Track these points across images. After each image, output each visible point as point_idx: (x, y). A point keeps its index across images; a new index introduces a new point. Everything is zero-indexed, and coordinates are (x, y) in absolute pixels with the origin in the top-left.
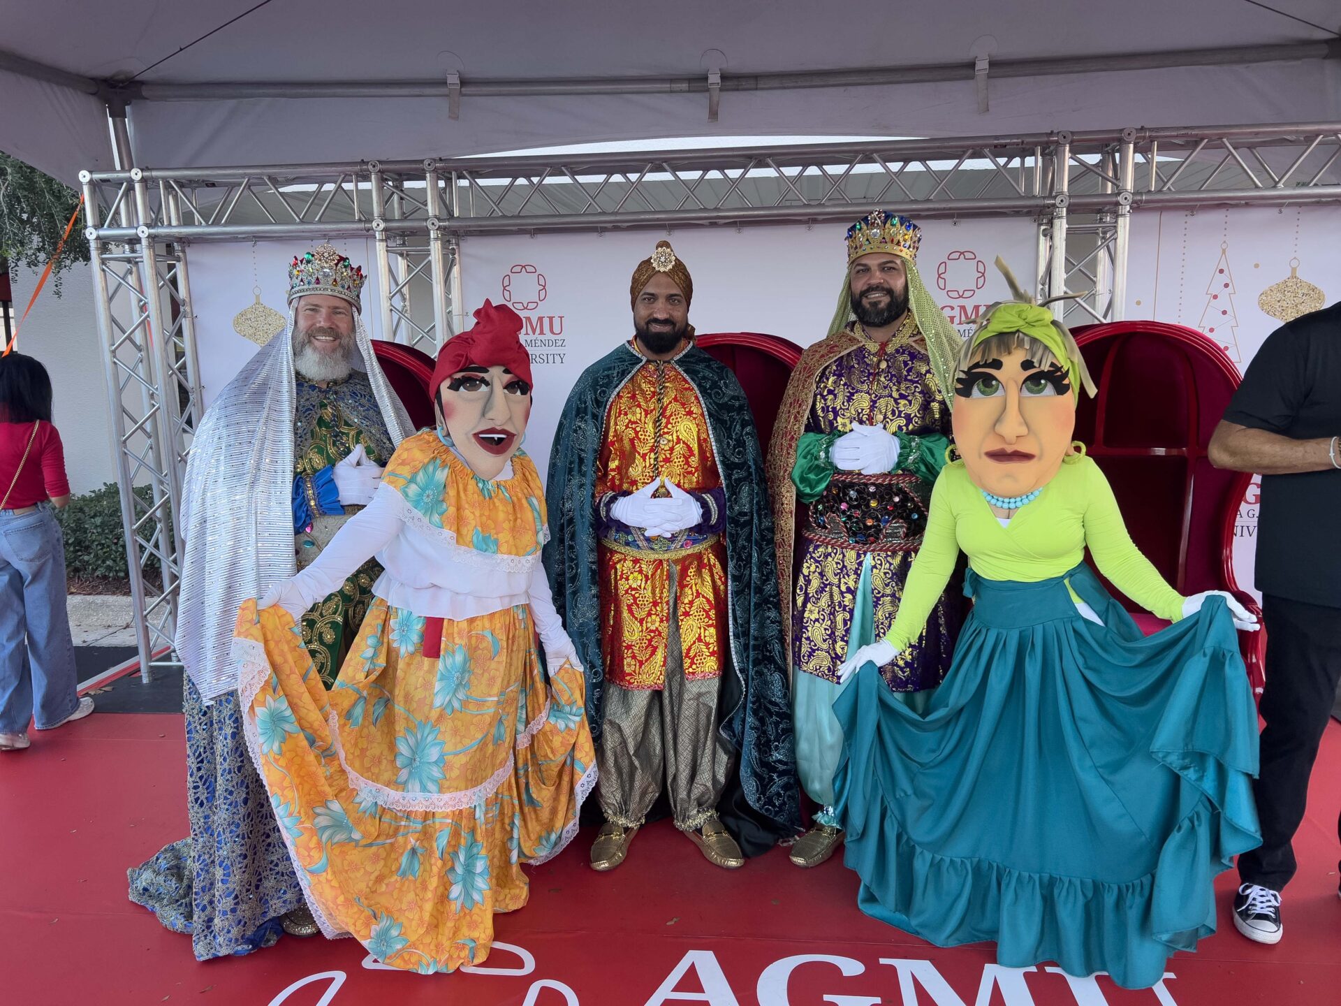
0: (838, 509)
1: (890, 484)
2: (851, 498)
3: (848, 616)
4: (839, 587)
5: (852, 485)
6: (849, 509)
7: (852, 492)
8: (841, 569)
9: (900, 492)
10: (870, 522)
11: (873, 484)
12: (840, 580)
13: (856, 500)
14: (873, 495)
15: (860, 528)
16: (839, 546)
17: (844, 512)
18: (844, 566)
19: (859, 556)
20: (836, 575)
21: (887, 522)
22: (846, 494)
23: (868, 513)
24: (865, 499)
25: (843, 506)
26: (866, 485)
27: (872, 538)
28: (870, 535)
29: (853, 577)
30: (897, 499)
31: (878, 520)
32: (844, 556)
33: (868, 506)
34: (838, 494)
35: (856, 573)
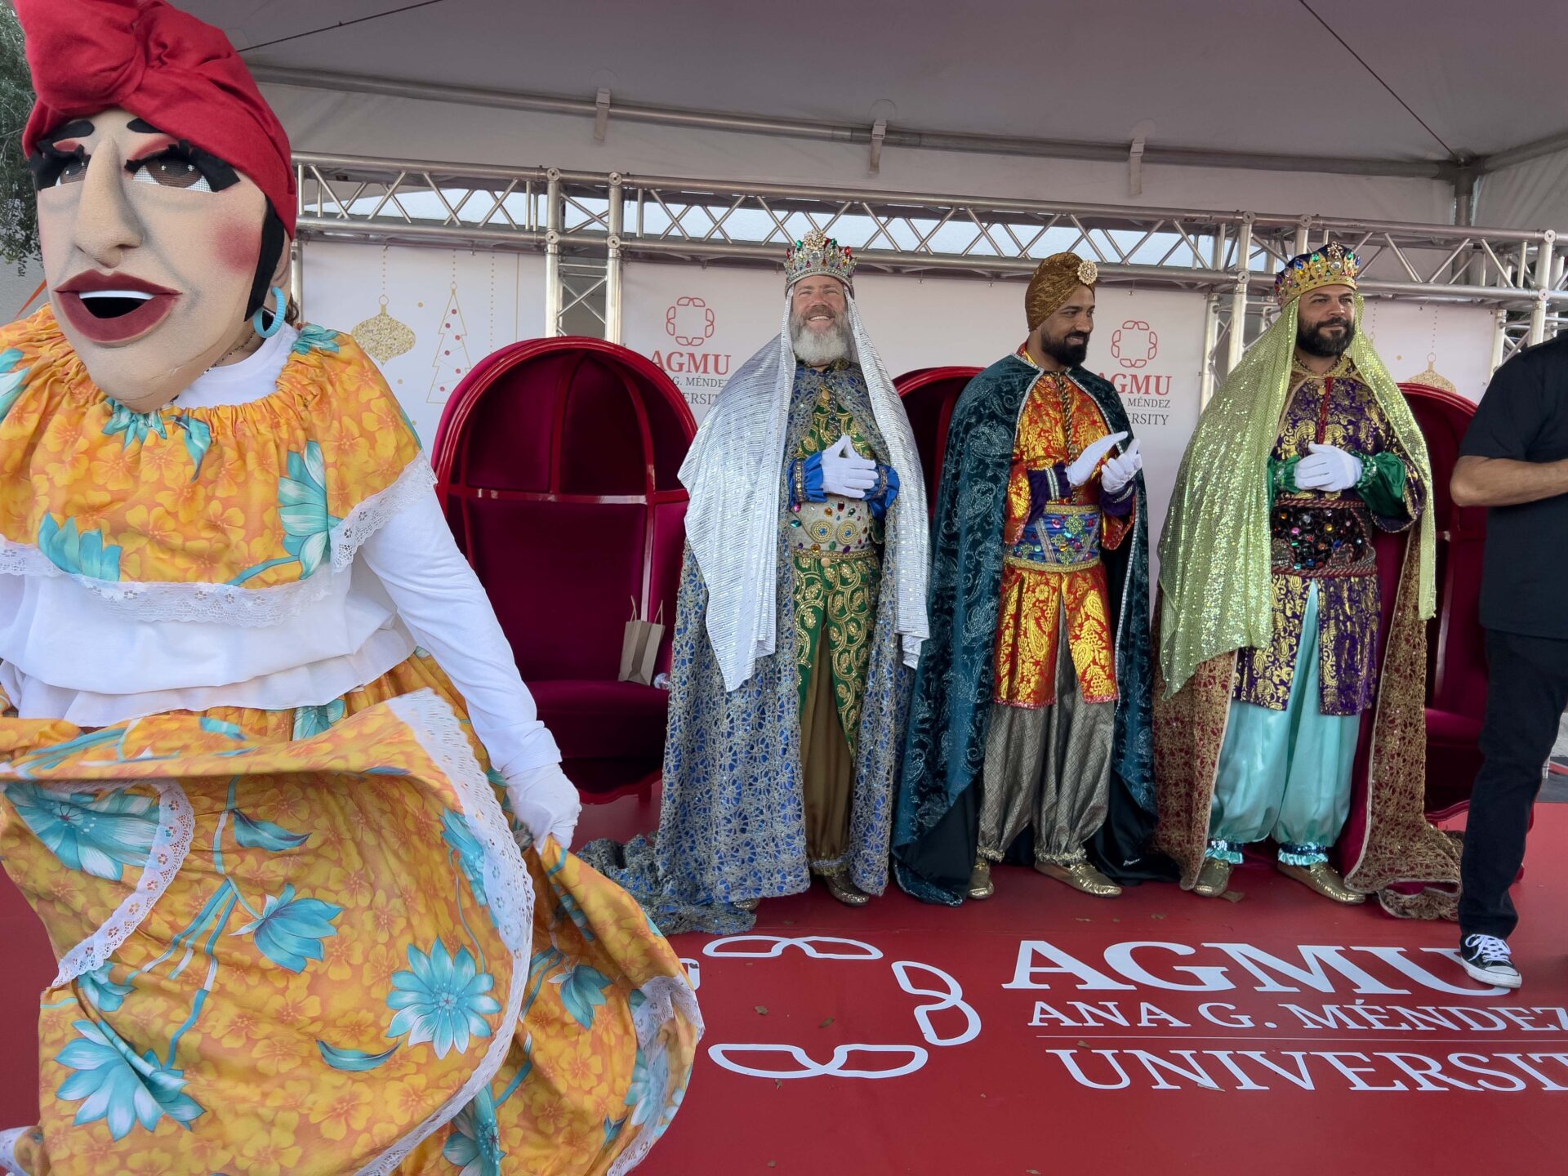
0: (1288, 534)
1: (1343, 509)
2: (1304, 523)
3: (1294, 641)
4: (1284, 612)
5: (1305, 510)
6: (1301, 534)
7: (1305, 517)
8: (1286, 595)
9: (1351, 517)
10: (1322, 547)
11: (1328, 508)
12: (1285, 604)
13: (1310, 524)
14: (1328, 520)
15: (1311, 553)
16: (1284, 573)
17: (1295, 538)
18: (1288, 591)
19: (1304, 581)
20: (1279, 600)
21: (1337, 546)
22: (1297, 519)
23: (1322, 537)
24: (1319, 523)
25: (1295, 531)
26: (1321, 509)
27: (1320, 563)
28: (1320, 560)
29: (1298, 602)
30: (1348, 524)
31: (1330, 544)
32: (1287, 581)
33: (1322, 530)
34: (1288, 519)
35: (1301, 597)
